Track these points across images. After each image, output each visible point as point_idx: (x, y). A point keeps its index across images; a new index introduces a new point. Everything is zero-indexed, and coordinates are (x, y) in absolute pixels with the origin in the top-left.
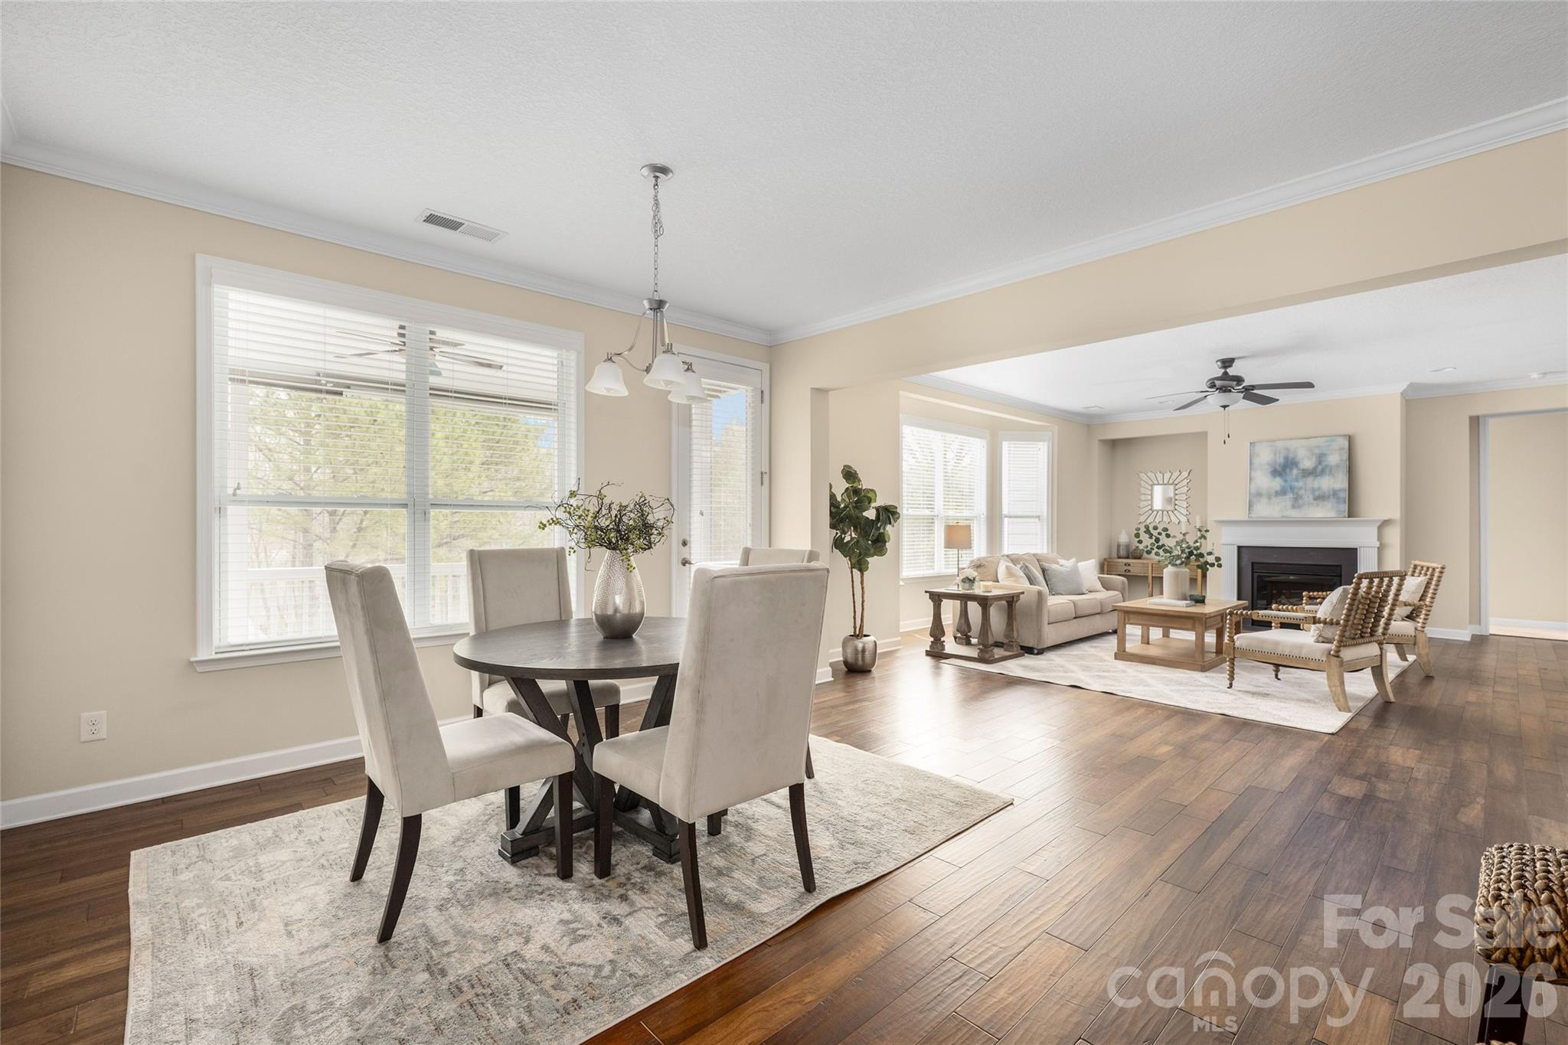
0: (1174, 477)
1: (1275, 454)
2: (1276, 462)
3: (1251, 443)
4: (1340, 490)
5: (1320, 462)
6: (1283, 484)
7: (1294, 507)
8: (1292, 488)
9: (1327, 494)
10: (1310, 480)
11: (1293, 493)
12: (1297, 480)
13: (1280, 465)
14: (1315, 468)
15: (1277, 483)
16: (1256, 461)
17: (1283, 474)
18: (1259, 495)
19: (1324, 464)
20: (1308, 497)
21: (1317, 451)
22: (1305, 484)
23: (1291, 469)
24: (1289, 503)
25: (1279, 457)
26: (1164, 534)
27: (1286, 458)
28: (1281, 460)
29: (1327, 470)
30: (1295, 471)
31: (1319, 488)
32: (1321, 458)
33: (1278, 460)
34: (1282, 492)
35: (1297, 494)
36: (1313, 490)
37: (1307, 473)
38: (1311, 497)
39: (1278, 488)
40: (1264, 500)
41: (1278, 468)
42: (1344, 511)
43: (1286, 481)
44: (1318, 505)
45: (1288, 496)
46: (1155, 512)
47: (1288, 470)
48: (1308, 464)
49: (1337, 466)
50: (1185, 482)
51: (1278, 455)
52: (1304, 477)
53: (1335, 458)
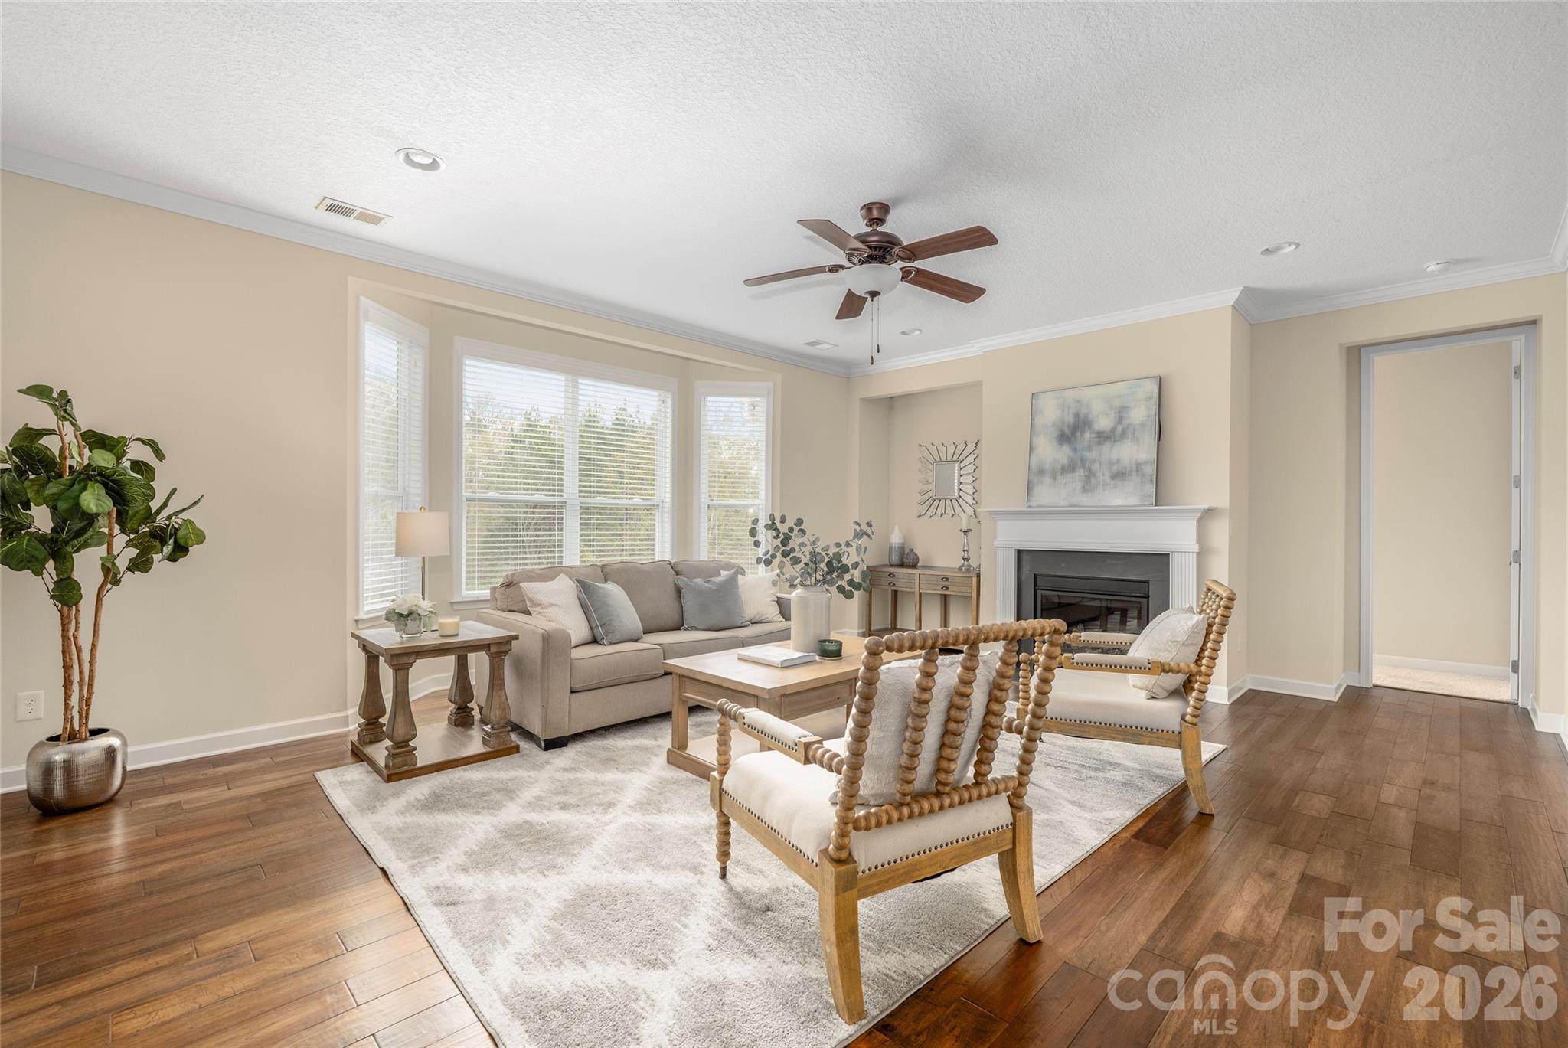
0: (958, 452)
1: (1063, 410)
2: (1063, 422)
3: (1033, 394)
4: (1146, 463)
5: (1120, 420)
6: (1071, 454)
7: (1085, 490)
8: (1083, 461)
9: (1128, 469)
10: (1106, 447)
11: (1084, 468)
12: (1089, 448)
13: (1068, 427)
14: (1114, 429)
15: (1063, 455)
16: (1038, 421)
17: (1073, 439)
18: (1041, 472)
19: (1125, 422)
20: (1104, 474)
21: (1117, 403)
22: (1101, 455)
23: (1083, 432)
24: (1078, 485)
25: (1068, 414)
27: (1077, 415)
28: (1070, 419)
29: (1129, 433)
30: (1088, 435)
31: (1118, 460)
32: (1121, 413)
33: (1066, 420)
34: (1070, 468)
35: (1090, 470)
36: (1111, 464)
37: (1103, 437)
38: (1107, 474)
39: (1065, 461)
40: (1047, 480)
41: (1067, 431)
42: (1150, 496)
43: (1075, 450)
44: (1116, 487)
45: (1077, 474)
46: (937, 501)
47: (1078, 434)
48: (1104, 423)
49: (1143, 425)
50: (972, 457)
51: (1066, 412)
52: (1099, 443)
53: (1141, 414)
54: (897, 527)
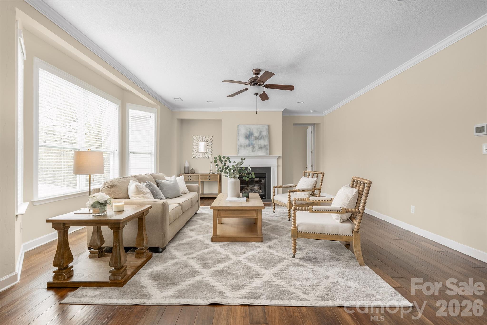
0: (206, 139)
1: (246, 130)
2: (246, 133)
3: (238, 125)
4: (267, 145)
5: (260, 134)
6: (249, 142)
7: (253, 151)
8: (252, 144)
9: (263, 146)
10: (257, 141)
11: (252, 146)
12: (253, 141)
13: (248, 135)
14: (259, 137)
15: (247, 142)
16: (239, 132)
17: (249, 138)
18: (241, 146)
19: (261, 135)
20: (257, 148)
21: (259, 130)
22: (256, 143)
23: (251, 136)
24: (251, 150)
25: (247, 132)
26: (228, 160)
27: (250, 132)
28: (248, 133)
29: (263, 137)
30: (253, 137)
31: (260, 144)
32: (260, 133)
33: (247, 133)
34: (249, 145)
35: (254, 146)
36: (259, 145)
37: (256, 138)
38: (258, 148)
39: (247, 144)
40: (243, 148)
41: (247, 136)
42: (268, 153)
43: (250, 141)
44: (260, 151)
45: (251, 147)
46: (199, 153)
47: (250, 137)
48: (256, 135)
49: (266, 136)
50: (211, 141)
51: (247, 131)
52: (255, 140)
53: (264, 133)
54: (187, 161)
